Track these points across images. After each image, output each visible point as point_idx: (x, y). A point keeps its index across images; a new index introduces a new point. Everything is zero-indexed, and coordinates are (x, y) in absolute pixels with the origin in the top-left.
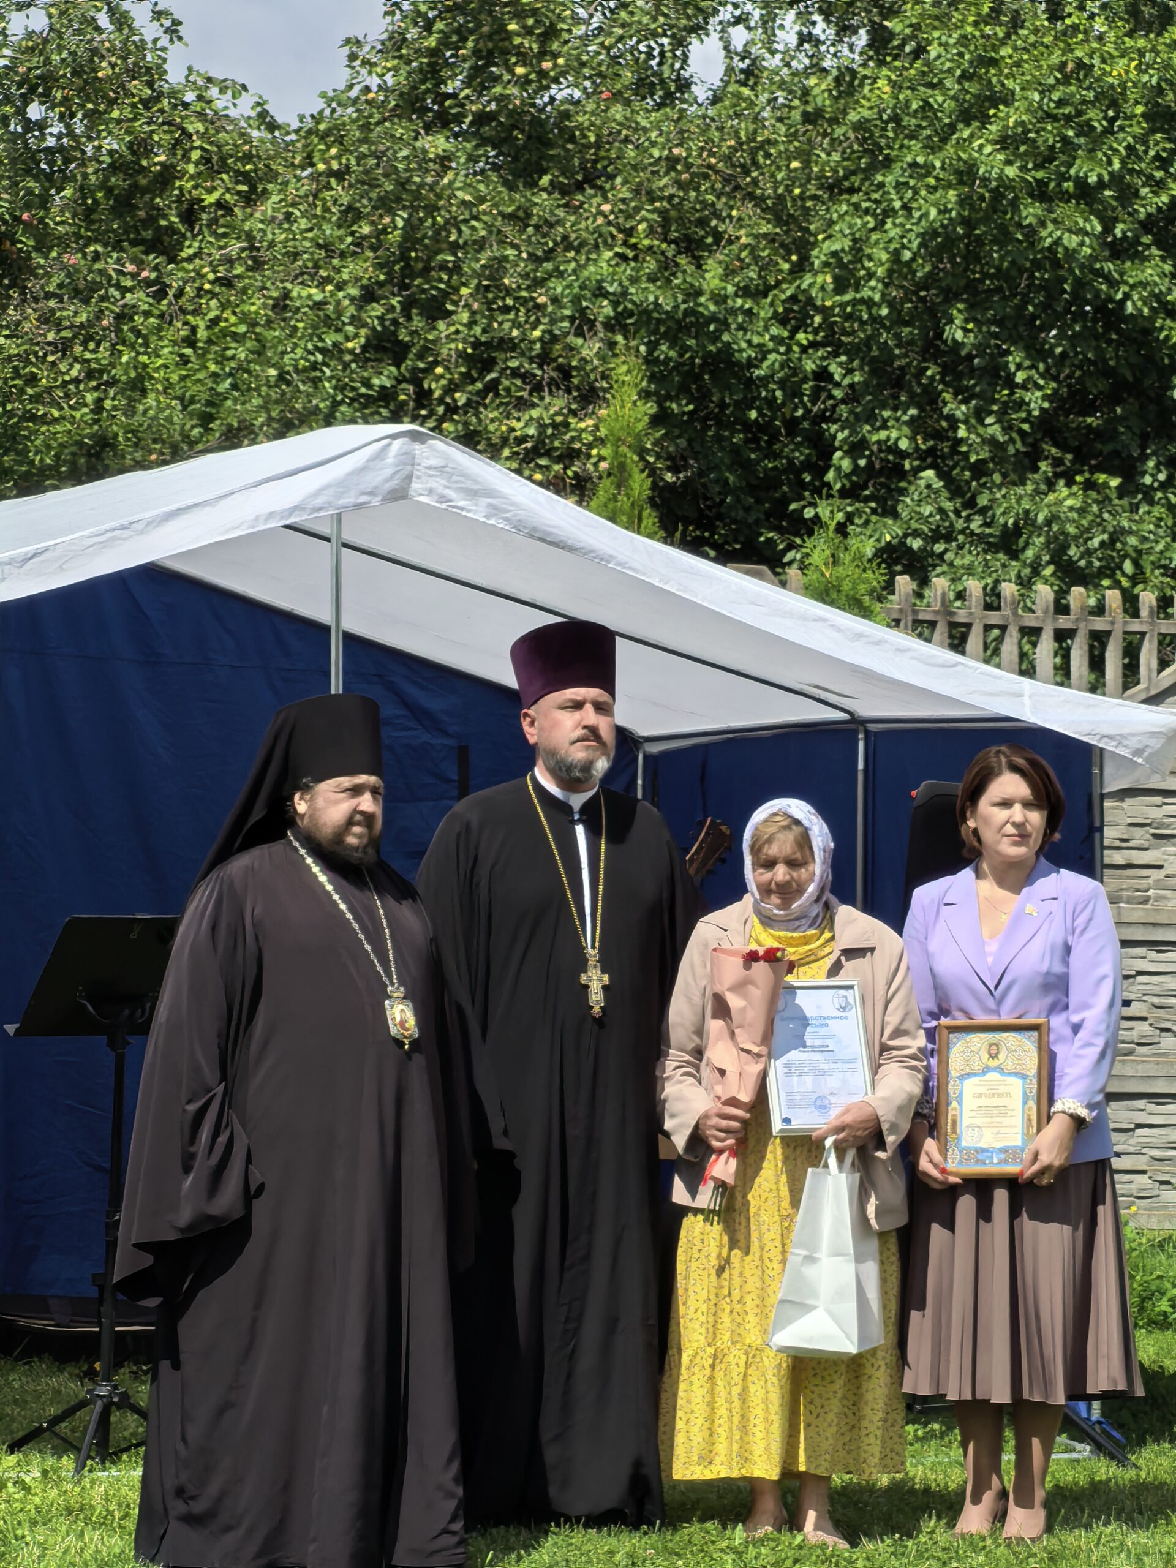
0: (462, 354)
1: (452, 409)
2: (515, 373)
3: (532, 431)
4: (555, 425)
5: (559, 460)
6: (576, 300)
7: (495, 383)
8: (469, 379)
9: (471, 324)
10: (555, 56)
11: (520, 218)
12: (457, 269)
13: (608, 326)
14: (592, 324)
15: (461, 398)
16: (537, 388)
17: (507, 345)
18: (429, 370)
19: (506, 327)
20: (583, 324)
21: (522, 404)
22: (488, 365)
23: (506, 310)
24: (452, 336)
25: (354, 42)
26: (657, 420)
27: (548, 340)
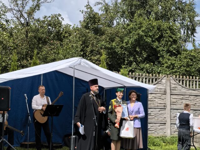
0: (90, 51)
1: (89, 56)
2: (95, 53)
3: (96, 59)
4: (99, 58)
6: (101, 46)
7: (93, 54)
8: (90, 53)
9: (91, 48)
10: (100, 23)
11: (96, 38)
12: (89, 43)
13: (104, 49)
15: (90, 55)
16: (97, 54)
17: (94, 50)
18: (87, 52)
19: (94, 48)
20: (101, 48)
21: (95, 56)
22: (92, 52)
23: (94, 47)
24: (89, 49)
25: (80, 21)
26: (108, 58)
27: (98, 50)
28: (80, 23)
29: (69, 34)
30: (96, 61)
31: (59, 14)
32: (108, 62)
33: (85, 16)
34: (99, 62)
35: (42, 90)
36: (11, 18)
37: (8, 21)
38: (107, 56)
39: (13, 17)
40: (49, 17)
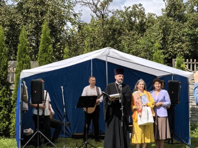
0: (171, 39)
1: (170, 45)
2: (176, 41)
3: (178, 46)
4: (180, 45)
5: (181, 49)
6: (183, 33)
7: (174, 42)
8: (172, 41)
9: (172, 36)
10: (181, 9)
11: (178, 25)
12: (170, 31)
13: (186, 35)
14: (184, 35)
15: (171, 43)
16: (179, 42)
17: (175, 38)
18: (168, 41)
19: (175, 36)
20: (183, 35)
21: (177, 44)
22: (174, 40)
23: (175, 34)
24: (170, 37)
25: (163, 9)
26: (191, 44)
27: (179, 37)
28: (162, 11)
29: (152, 23)
30: (178, 49)
31: (140, 4)
32: (190, 49)
33: (167, 4)
34: (180, 50)
35: (93, 81)
36: (79, 12)
37: (76, 15)
38: (189, 42)
39: (80, 11)
40: (130, 7)
